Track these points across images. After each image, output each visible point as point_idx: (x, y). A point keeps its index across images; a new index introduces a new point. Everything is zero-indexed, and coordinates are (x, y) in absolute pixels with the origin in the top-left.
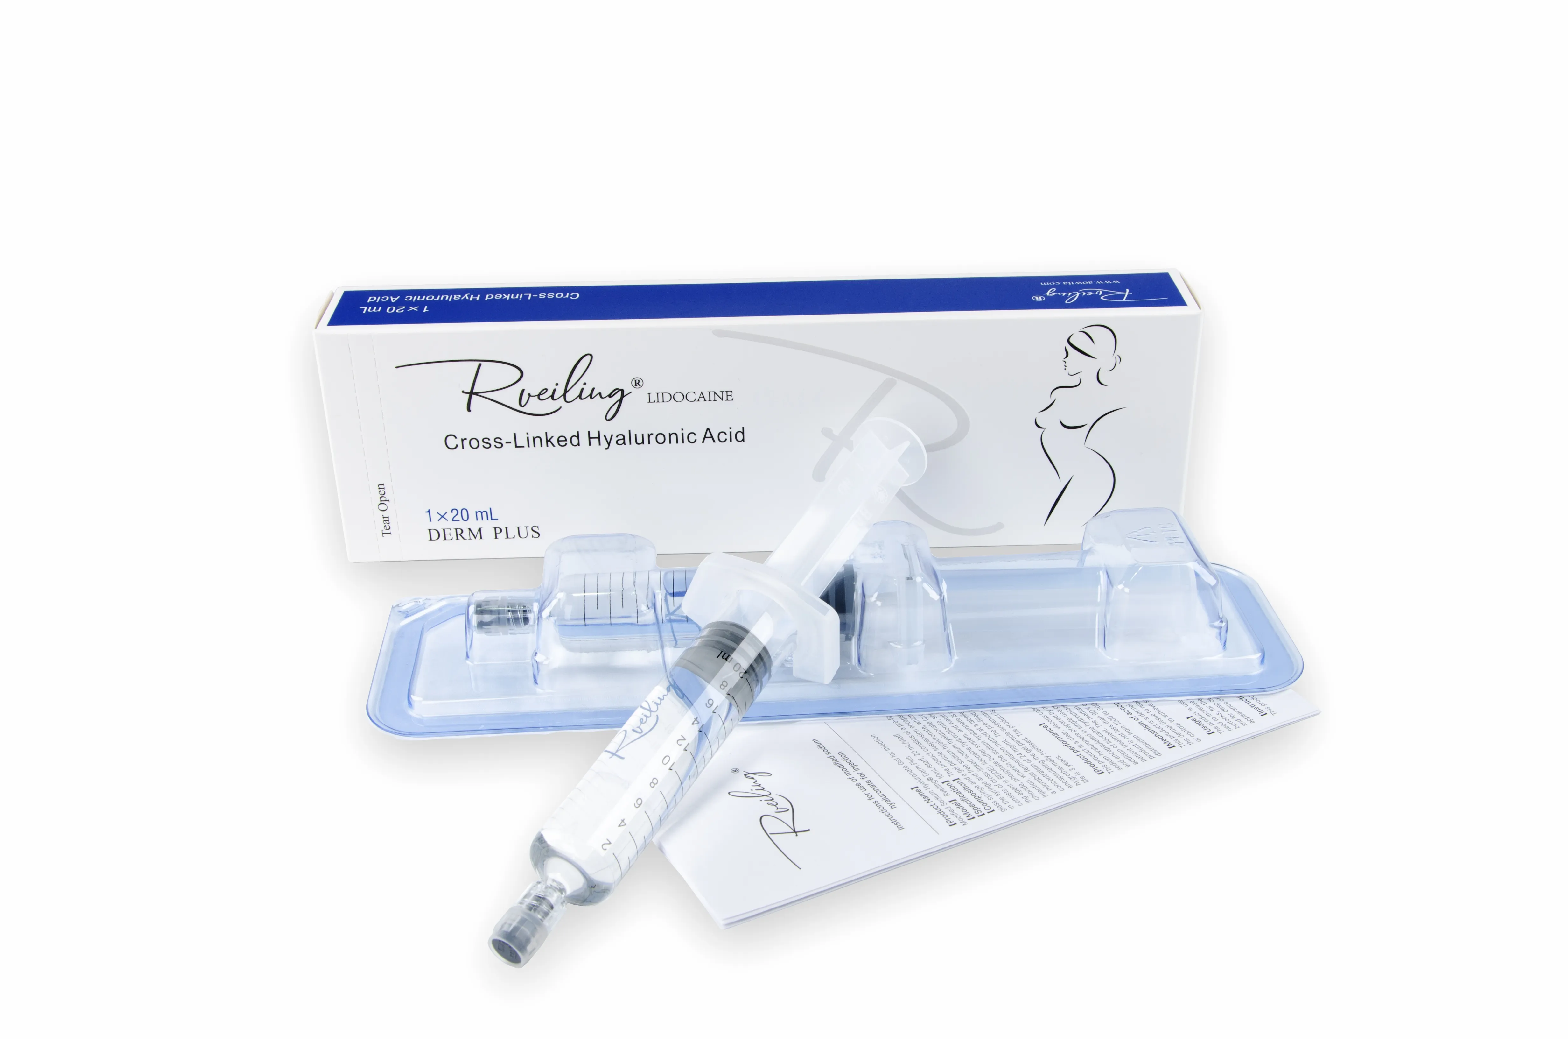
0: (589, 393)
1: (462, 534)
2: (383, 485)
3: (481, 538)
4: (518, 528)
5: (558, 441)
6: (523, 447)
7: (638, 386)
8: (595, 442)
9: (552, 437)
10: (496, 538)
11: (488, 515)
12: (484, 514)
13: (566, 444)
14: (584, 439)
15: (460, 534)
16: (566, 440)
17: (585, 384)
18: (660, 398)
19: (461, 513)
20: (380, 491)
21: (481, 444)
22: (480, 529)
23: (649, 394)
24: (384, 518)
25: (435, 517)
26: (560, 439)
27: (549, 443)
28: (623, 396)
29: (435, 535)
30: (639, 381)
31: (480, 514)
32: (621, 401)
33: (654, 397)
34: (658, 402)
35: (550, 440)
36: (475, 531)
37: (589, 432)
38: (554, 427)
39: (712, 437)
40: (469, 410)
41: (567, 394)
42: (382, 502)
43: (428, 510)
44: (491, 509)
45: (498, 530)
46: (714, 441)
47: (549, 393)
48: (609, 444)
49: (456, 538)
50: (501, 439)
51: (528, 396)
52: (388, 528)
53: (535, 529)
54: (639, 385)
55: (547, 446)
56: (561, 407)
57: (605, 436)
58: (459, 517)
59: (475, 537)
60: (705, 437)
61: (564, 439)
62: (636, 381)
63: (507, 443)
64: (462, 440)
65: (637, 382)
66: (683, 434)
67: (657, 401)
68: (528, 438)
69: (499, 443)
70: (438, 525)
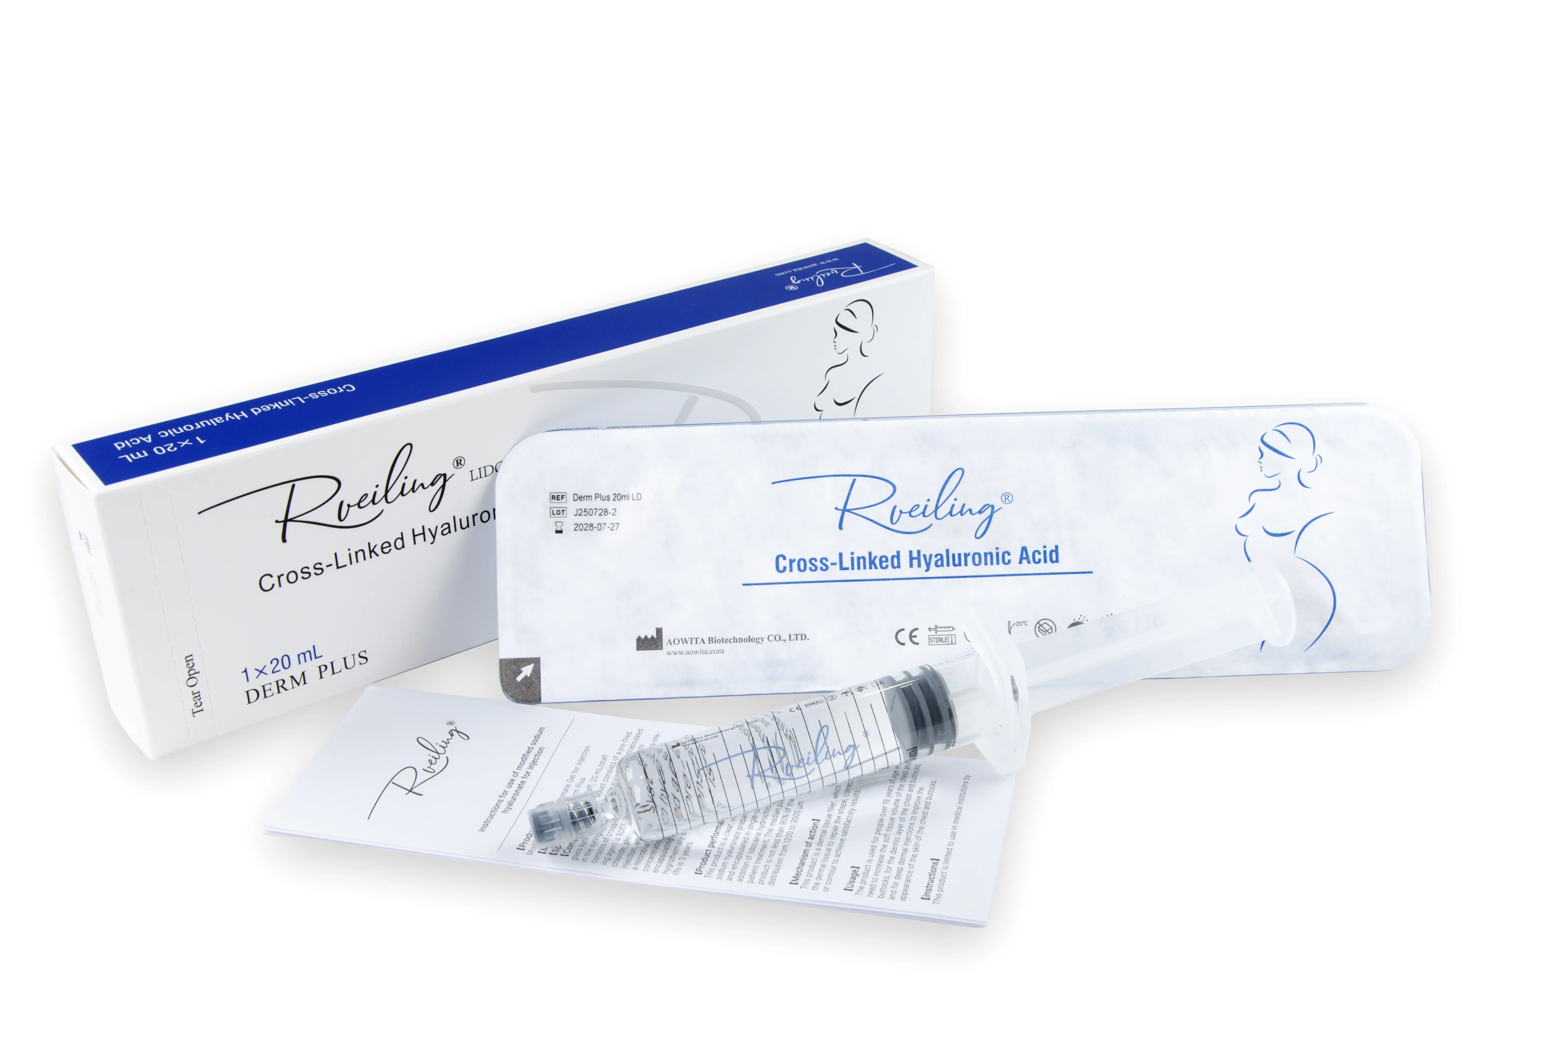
0: (411, 487)
1: (284, 686)
2: (191, 655)
3: (305, 683)
4: (345, 659)
5: (382, 548)
6: (345, 566)
7: (460, 466)
8: (420, 539)
9: (376, 546)
10: (321, 677)
11: (313, 654)
12: (308, 655)
13: (390, 550)
14: (409, 538)
15: (282, 686)
16: (390, 546)
17: (406, 478)
18: (483, 473)
19: (282, 662)
20: (188, 664)
21: (300, 575)
22: (303, 673)
23: (471, 471)
24: (194, 694)
25: (252, 674)
26: (385, 546)
27: (373, 554)
28: (445, 481)
29: (253, 695)
30: (461, 460)
31: (303, 656)
32: (443, 487)
33: (476, 474)
34: (481, 477)
35: (373, 551)
36: (298, 677)
37: (413, 530)
38: (376, 534)
40: (284, 540)
41: (389, 494)
42: (191, 676)
43: (244, 670)
44: (314, 646)
45: (323, 668)
47: (370, 498)
48: (434, 537)
49: (277, 692)
50: (321, 564)
51: (347, 507)
52: (199, 704)
53: (363, 654)
54: (461, 464)
55: (371, 557)
56: (383, 510)
57: (429, 529)
58: (280, 666)
59: (298, 684)
61: (388, 545)
62: (457, 461)
63: (327, 566)
64: (279, 577)
65: (459, 461)
67: (479, 477)
68: (350, 554)
69: (319, 569)
70: (257, 683)
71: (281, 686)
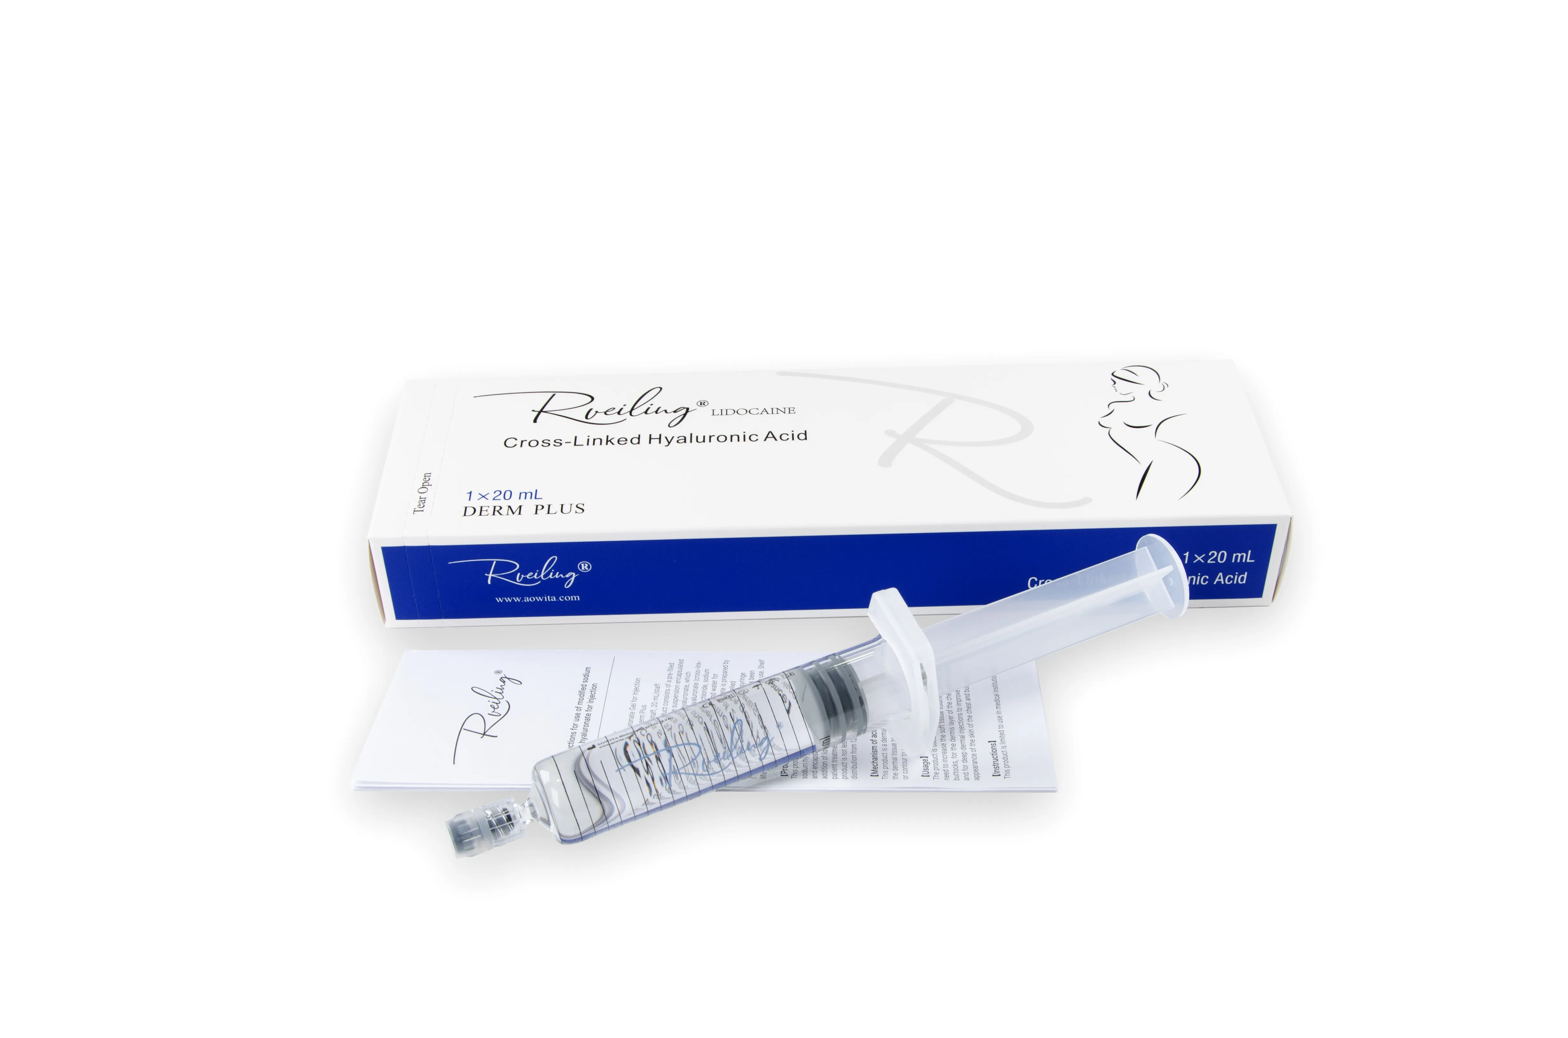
0: (655, 409)
2: (430, 473)
3: (520, 514)
4: (562, 505)
5: (619, 441)
6: (582, 445)
7: (704, 405)
8: (655, 442)
9: (613, 438)
10: (536, 513)
11: (533, 494)
12: (529, 494)
13: (626, 443)
14: (645, 439)
15: (498, 511)
16: (626, 440)
17: (652, 405)
18: (724, 412)
19: (505, 493)
20: (425, 477)
21: (541, 442)
22: (520, 507)
23: (714, 410)
24: (421, 498)
25: (476, 497)
26: (621, 439)
27: (609, 442)
28: (687, 411)
29: (470, 511)
30: (705, 402)
31: (524, 493)
32: (685, 415)
33: (717, 412)
34: (722, 415)
36: (515, 509)
37: (650, 435)
38: (615, 432)
39: (774, 437)
40: (535, 420)
41: (633, 411)
42: (424, 486)
43: (469, 492)
44: (536, 490)
45: (540, 508)
46: (776, 440)
47: (617, 410)
48: (669, 443)
49: (492, 514)
50: (561, 440)
51: (595, 412)
52: (422, 506)
53: (580, 506)
55: (607, 444)
56: (625, 419)
57: (666, 438)
58: (501, 496)
59: (513, 513)
60: (767, 437)
62: (701, 401)
63: (566, 442)
64: (522, 441)
66: (744, 436)
67: (720, 414)
68: (588, 439)
69: (558, 443)
70: (476, 503)
71: (496, 511)
